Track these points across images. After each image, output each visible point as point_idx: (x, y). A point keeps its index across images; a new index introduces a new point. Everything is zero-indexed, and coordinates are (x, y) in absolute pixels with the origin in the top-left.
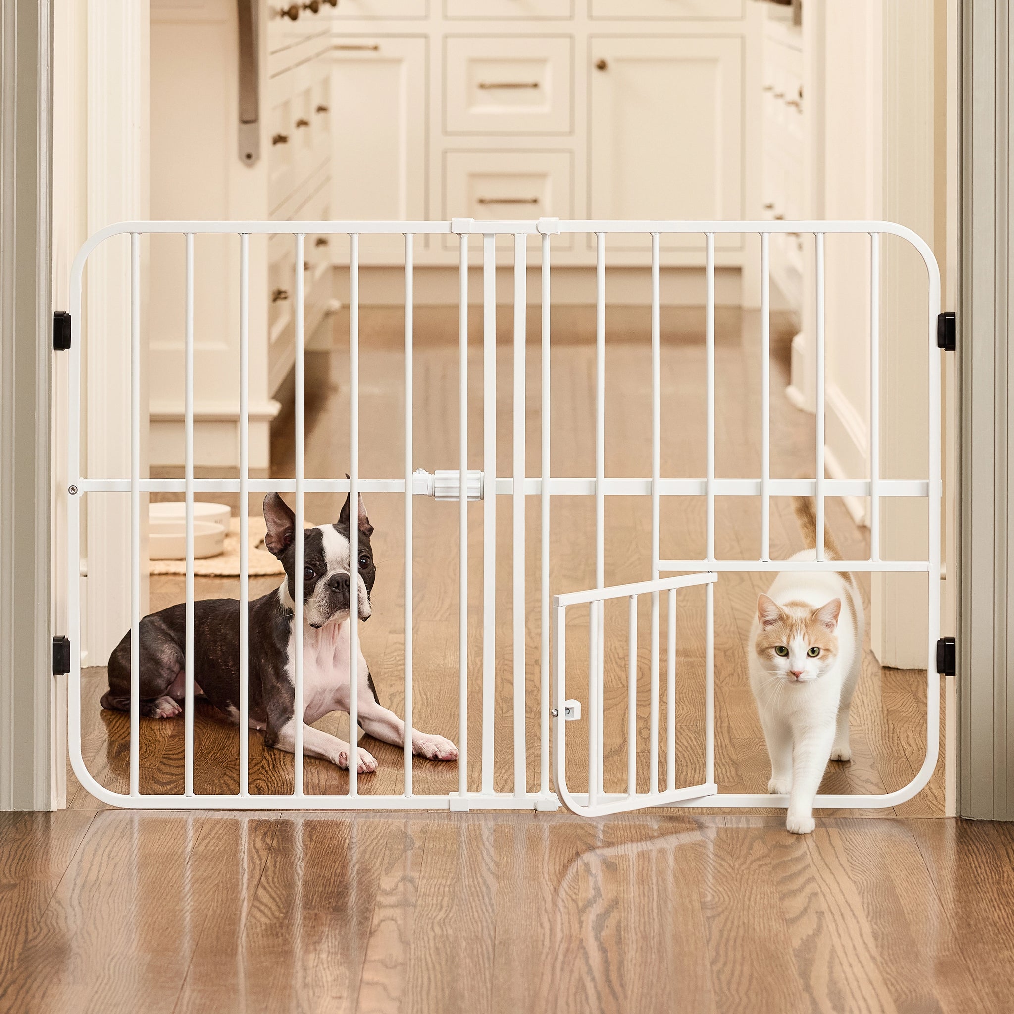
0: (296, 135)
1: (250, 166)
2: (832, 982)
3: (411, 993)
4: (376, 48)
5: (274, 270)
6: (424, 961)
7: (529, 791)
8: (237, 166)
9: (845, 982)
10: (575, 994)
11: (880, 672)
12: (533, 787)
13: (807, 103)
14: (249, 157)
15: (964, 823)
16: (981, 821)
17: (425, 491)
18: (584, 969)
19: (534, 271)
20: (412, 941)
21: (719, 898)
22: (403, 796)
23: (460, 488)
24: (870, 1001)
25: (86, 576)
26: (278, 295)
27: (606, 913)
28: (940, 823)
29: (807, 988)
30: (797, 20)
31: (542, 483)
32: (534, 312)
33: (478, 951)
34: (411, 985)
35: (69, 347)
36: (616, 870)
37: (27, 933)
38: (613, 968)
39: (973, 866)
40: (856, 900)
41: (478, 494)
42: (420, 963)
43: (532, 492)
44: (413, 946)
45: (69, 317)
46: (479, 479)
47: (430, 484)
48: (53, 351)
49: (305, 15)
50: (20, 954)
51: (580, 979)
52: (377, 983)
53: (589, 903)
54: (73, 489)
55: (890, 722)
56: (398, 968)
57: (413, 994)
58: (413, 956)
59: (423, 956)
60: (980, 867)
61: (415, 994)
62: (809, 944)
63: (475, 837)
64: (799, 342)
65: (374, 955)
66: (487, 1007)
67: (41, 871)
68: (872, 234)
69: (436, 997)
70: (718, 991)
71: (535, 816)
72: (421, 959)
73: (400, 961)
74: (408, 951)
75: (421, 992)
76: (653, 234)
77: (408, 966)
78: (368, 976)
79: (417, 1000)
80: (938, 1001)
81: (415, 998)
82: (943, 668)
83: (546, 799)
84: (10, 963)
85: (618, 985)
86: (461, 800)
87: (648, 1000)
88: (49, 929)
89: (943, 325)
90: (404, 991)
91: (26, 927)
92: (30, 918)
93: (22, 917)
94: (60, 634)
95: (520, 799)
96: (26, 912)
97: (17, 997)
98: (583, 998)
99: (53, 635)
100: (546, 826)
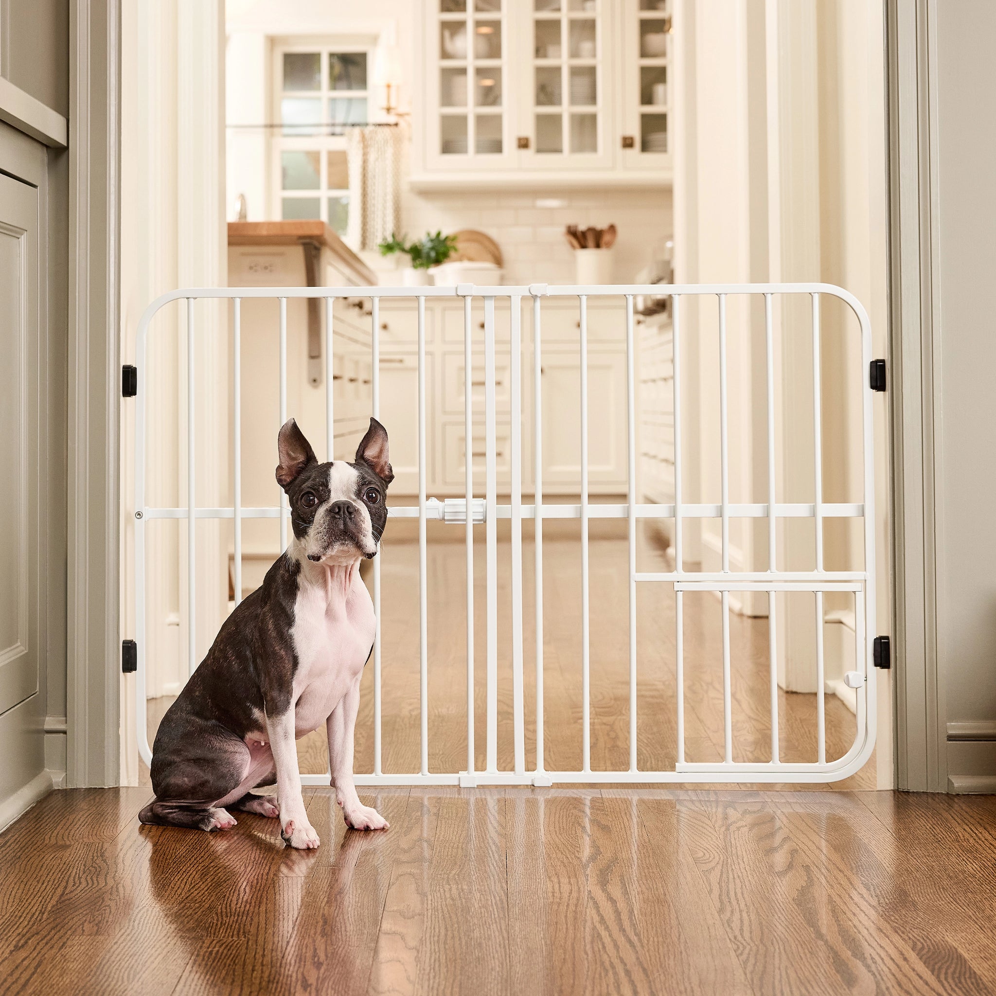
1: (316, 387)
3: (428, 943)
4: (401, 361)
6: (440, 911)
7: (527, 770)
8: (307, 387)
9: (855, 930)
10: (592, 942)
11: (785, 695)
12: (531, 766)
14: (315, 381)
15: (902, 794)
16: (917, 793)
17: (436, 515)
18: (596, 918)
20: (429, 893)
21: (710, 855)
22: (420, 775)
23: (466, 512)
24: (887, 948)
27: (608, 868)
30: (670, 323)
31: (535, 509)
33: (491, 902)
34: (428, 935)
35: (135, 394)
36: (610, 831)
37: (66, 888)
38: (625, 917)
39: (928, 827)
41: (481, 518)
42: (436, 913)
43: (527, 516)
44: (430, 898)
45: (135, 369)
46: (482, 505)
47: (441, 510)
48: (122, 398)
50: (53, 907)
51: (594, 928)
52: (395, 933)
54: (139, 514)
55: (805, 726)
56: (416, 917)
57: (430, 943)
58: (429, 906)
59: (439, 907)
61: (432, 943)
62: (806, 894)
63: (482, 805)
65: (392, 906)
66: (506, 956)
67: (96, 835)
68: (812, 294)
69: (454, 947)
70: (733, 939)
71: (533, 790)
72: (437, 910)
73: (417, 911)
74: (426, 902)
75: (438, 941)
76: (627, 296)
77: (426, 916)
78: (386, 926)
79: (435, 949)
80: (956, 949)
81: (433, 947)
82: (880, 662)
83: (543, 777)
84: (40, 915)
85: (633, 933)
86: (470, 778)
87: (666, 949)
88: (88, 883)
89: (874, 369)
90: (421, 940)
91: (67, 882)
92: (74, 874)
93: (66, 873)
94: (129, 638)
95: (520, 776)
96: (71, 869)
97: (35, 949)
98: (600, 947)
99: (122, 639)
100: (543, 797)
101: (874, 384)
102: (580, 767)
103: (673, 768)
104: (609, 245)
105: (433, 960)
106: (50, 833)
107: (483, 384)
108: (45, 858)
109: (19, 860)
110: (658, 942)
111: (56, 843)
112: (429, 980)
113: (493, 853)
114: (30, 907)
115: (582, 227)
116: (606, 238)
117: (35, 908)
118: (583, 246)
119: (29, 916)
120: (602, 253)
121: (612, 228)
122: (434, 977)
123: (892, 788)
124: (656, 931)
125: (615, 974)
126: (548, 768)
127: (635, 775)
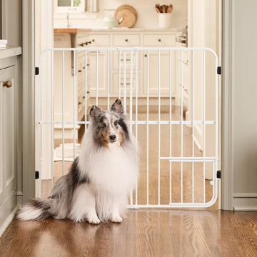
0: (83, 70)
1: (73, 77)
2: (196, 243)
4: (99, 52)
5: (79, 98)
8: (71, 77)
10: (144, 245)
12: (134, 204)
13: (189, 63)
14: (73, 75)
15: (222, 211)
18: (145, 240)
19: (134, 98)
26: (79, 103)
27: (150, 229)
28: (217, 211)
29: (191, 244)
30: (187, 46)
32: (134, 107)
38: (151, 240)
40: (200, 226)
49: (85, 45)
51: (145, 242)
53: (146, 227)
62: (191, 235)
64: (187, 113)
71: (134, 210)
95: (132, 206)
100: (137, 212)
102: (146, 204)
103: (168, 204)
104: (170, 12)
107: (129, 60)
115: (161, 5)
116: (169, 9)
118: (161, 12)
120: (168, 14)
121: (171, 6)
123: (220, 209)
125: (147, 251)
126: (138, 204)
127: (159, 206)
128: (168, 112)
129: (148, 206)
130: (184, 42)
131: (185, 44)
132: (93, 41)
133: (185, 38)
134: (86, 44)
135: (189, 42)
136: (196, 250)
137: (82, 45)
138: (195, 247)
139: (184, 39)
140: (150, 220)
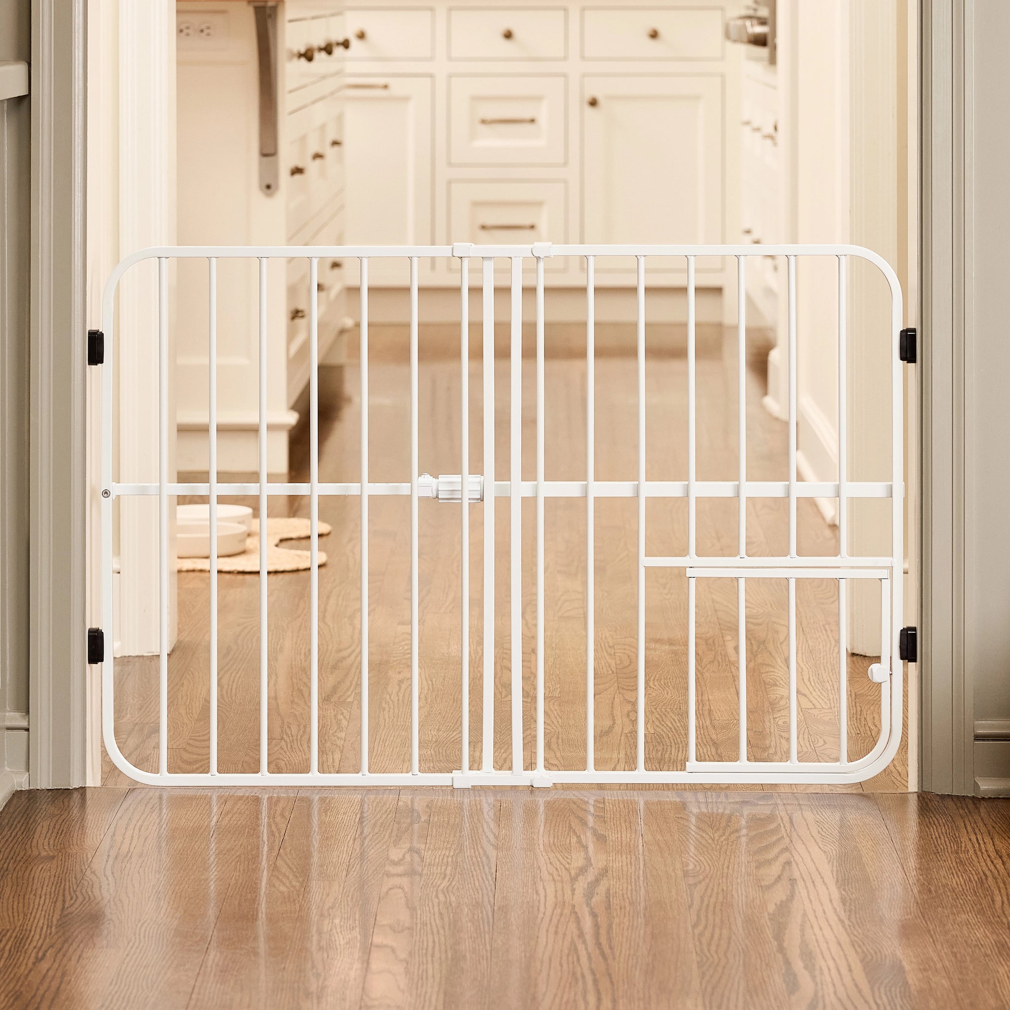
0: (312, 167)
1: (269, 196)
2: (804, 943)
3: (417, 955)
4: (386, 87)
5: (291, 291)
6: (429, 926)
7: (526, 769)
8: (258, 195)
9: (816, 944)
10: (568, 955)
11: (850, 658)
12: (530, 765)
13: (782, 136)
14: (268, 187)
15: (925, 797)
16: (941, 796)
17: (430, 493)
18: (576, 932)
19: (529, 291)
20: (418, 907)
21: (701, 867)
22: (410, 774)
23: (462, 491)
24: (838, 961)
25: (119, 573)
26: (296, 314)
27: (597, 881)
28: (903, 798)
29: (781, 949)
30: (773, 60)
31: (537, 486)
32: (529, 328)
33: (478, 916)
34: (417, 949)
35: (102, 362)
36: (605, 842)
37: (64, 901)
38: (603, 931)
39: (934, 837)
40: (827, 870)
41: (479, 497)
42: (425, 928)
43: (529, 494)
44: (419, 912)
45: (102, 335)
46: (479, 482)
47: (434, 488)
48: (87, 366)
49: (320, 57)
50: (58, 921)
51: (573, 942)
52: (386, 946)
53: (583, 870)
54: (106, 493)
56: (405, 932)
57: (419, 956)
58: (418, 921)
59: (428, 922)
60: (940, 837)
61: (421, 956)
62: (784, 908)
63: (476, 812)
64: (775, 356)
65: (383, 920)
66: (487, 967)
67: (77, 844)
68: (839, 257)
69: (440, 958)
70: (699, 952)
71: (532, 792)
72: (426, 924)
73: (407, 925)
74: (415, 916)
75: (426, 954)
76: (639, 257)
77: (414, 931)
78: (378, 939)
79: (423, 962)
80: (901, 961)
81: (421, 960)
82: (906, 655)
83: (542, 777)
84: (49, 929)
85: (608, 947)
86: (464, 778)
87: (635, 961)
88: (84, 897)
89: (904, 339)
90: (410, 953)
91: (64, 895)
92: (67, 887)
93: (60, 886)
94: (94, 626)
95: (518, 776)
96: (63, 882)
97: (54, 961)
98: (575, 959)
99: (88, 627)
100: (541, 801)
101: (904, 356)
102: (582, 765)
103: (683, 768)
105: (421, 972)
106: (29, 842)
108: (34, 870)
109: (7, 872)
110: (629, 955)
111: (39, 854)
112: (417, 988)
113: (483, 866)
114: (36, 921)
117: (41, 921)
119: (38, 930)
122: (422, 986)
123: (917, 791)
124: (630, 944)
125: (584, 983)
126: (549, 766)
127: (641, 775)
128: (680, 353)
129: (591, 775)
130: (760, 41)
131: (763, 52)
132: (361, 36)
133: (763, 22)
134: (328, 49)
135: (782, 40)
136: (804, 978)
137: (308, 56)
138: (798, 965)
139: (759, 29)
140: (601, 839)
